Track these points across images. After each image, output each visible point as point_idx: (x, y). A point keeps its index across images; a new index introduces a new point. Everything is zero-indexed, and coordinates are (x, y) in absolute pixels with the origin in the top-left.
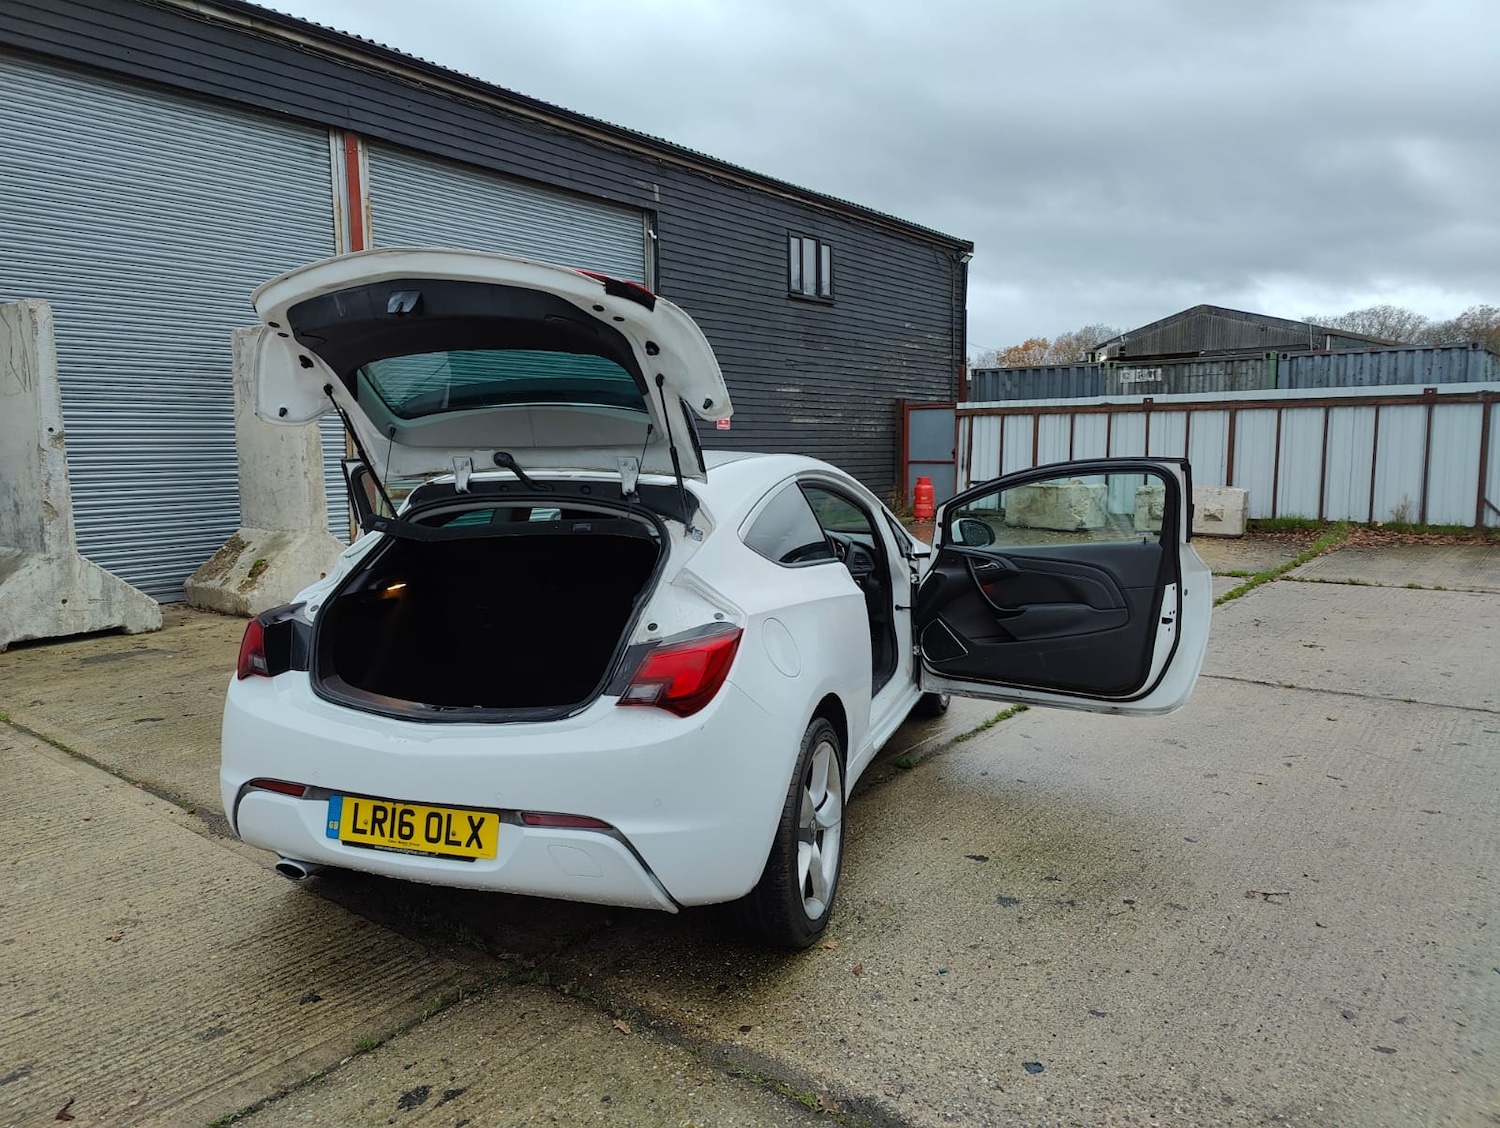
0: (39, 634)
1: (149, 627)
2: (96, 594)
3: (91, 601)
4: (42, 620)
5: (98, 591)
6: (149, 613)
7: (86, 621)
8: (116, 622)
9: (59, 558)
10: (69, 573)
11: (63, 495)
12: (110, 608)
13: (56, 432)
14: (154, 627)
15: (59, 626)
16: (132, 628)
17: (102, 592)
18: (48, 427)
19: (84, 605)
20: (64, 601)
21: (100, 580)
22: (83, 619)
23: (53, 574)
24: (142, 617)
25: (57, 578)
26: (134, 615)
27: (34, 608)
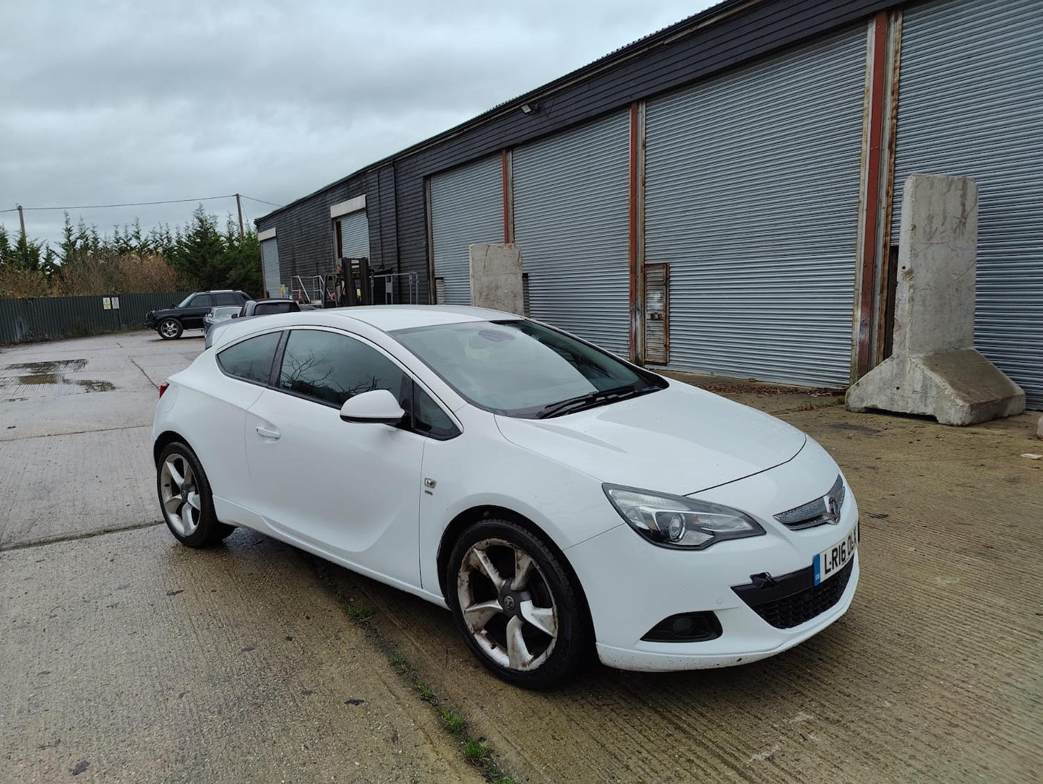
0: (880, 406)
1: (952, 422)
2: (918, 387)
3: (914, 392)
4: (883, 398)
5: (920, 385)
6: (952, 411)
7: (909, 405)
8: (929, 411)
9: (898, 357)
10: (903, 369)
11: (906, 314)
12: (926, 400)
13: (907, 269)
14: (955, 423)
15: (892, 404)
16: (940, 419)
17: (922, 387)
18: (903, 266)
19: (910, 394)
20: (898, 388)
21: (922, 377)
22: (908, 403)
23: (893, 368)
24: (947, 413)
25: (895, 372)
26: (942, 409)
27: (880, 388)
